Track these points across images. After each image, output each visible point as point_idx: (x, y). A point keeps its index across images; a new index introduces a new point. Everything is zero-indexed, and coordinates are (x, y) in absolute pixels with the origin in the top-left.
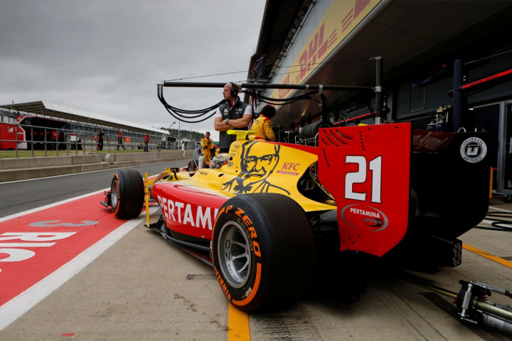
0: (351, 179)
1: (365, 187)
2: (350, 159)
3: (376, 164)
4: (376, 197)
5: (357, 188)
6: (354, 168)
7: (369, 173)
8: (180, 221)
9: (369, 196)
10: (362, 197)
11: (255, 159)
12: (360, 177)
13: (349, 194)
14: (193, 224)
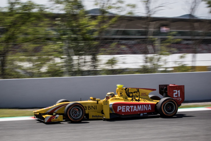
0: (174, 94)
1: (177, 95)
2: (174, 91)
3: (179, 91)
4: (179, 96)
5: (176, 95)
6: (175, 92)
7: (178, 93)
8: (132, 111)
9: (178, 96)
10: (177, 96)
11: (132, 93)
12: (176, 93)
13: (174, 96)
14: (136, 111)
